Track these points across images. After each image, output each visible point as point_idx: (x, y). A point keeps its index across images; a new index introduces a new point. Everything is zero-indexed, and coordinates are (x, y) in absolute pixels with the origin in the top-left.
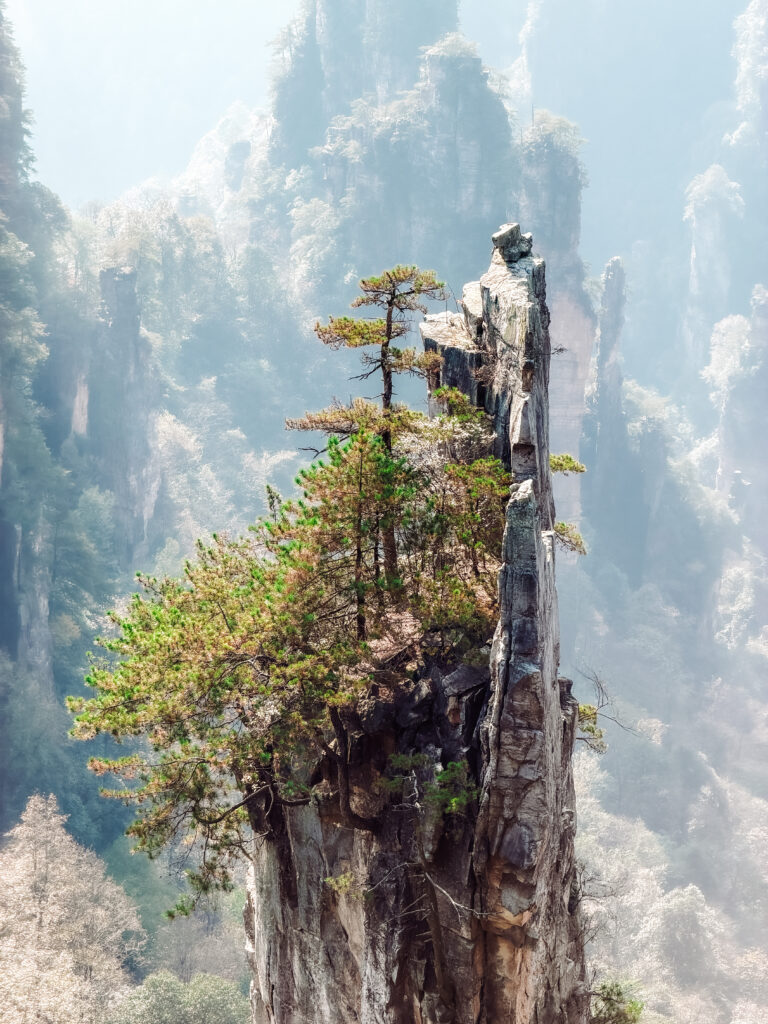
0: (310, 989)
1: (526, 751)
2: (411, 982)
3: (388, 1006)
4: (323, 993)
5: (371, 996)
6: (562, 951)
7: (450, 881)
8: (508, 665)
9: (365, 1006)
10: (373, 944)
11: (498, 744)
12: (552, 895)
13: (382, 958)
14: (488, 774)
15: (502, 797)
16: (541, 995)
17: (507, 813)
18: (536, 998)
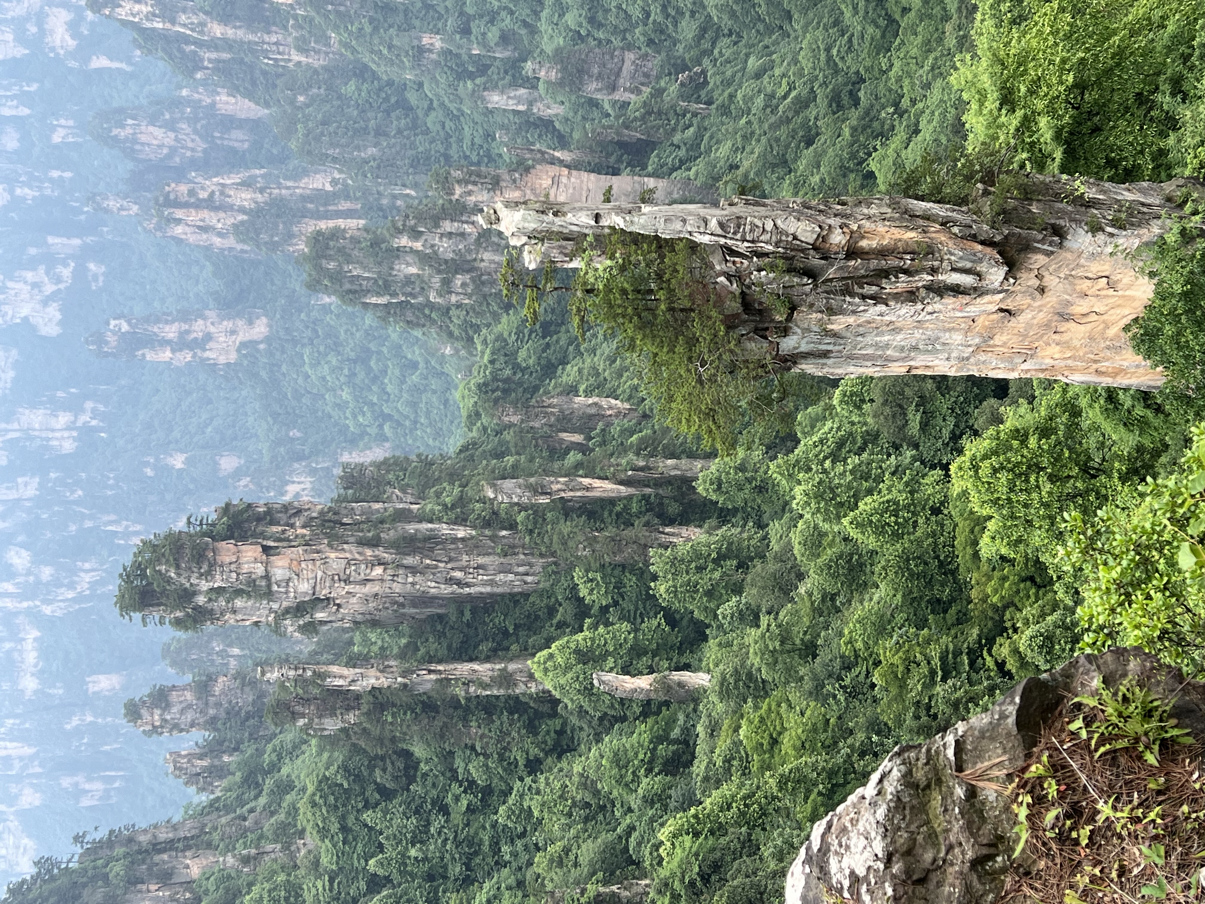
0: (876, 345)
1: (757, 227)
2: (876, 293)
3: (887, 305)
4: (878, 339)
5: (881, 315)
6: (866, 211)
7: (824, 270)
8: (712, 234)
9: (887, 318)
10: (854, 312)
11: (753, 242)
12: (836, 215)
13: (862, 308)
14: (770, 248)
15: (781, 241)
16: (888, 223)
17: (790, 239)
18: (890, 226)
